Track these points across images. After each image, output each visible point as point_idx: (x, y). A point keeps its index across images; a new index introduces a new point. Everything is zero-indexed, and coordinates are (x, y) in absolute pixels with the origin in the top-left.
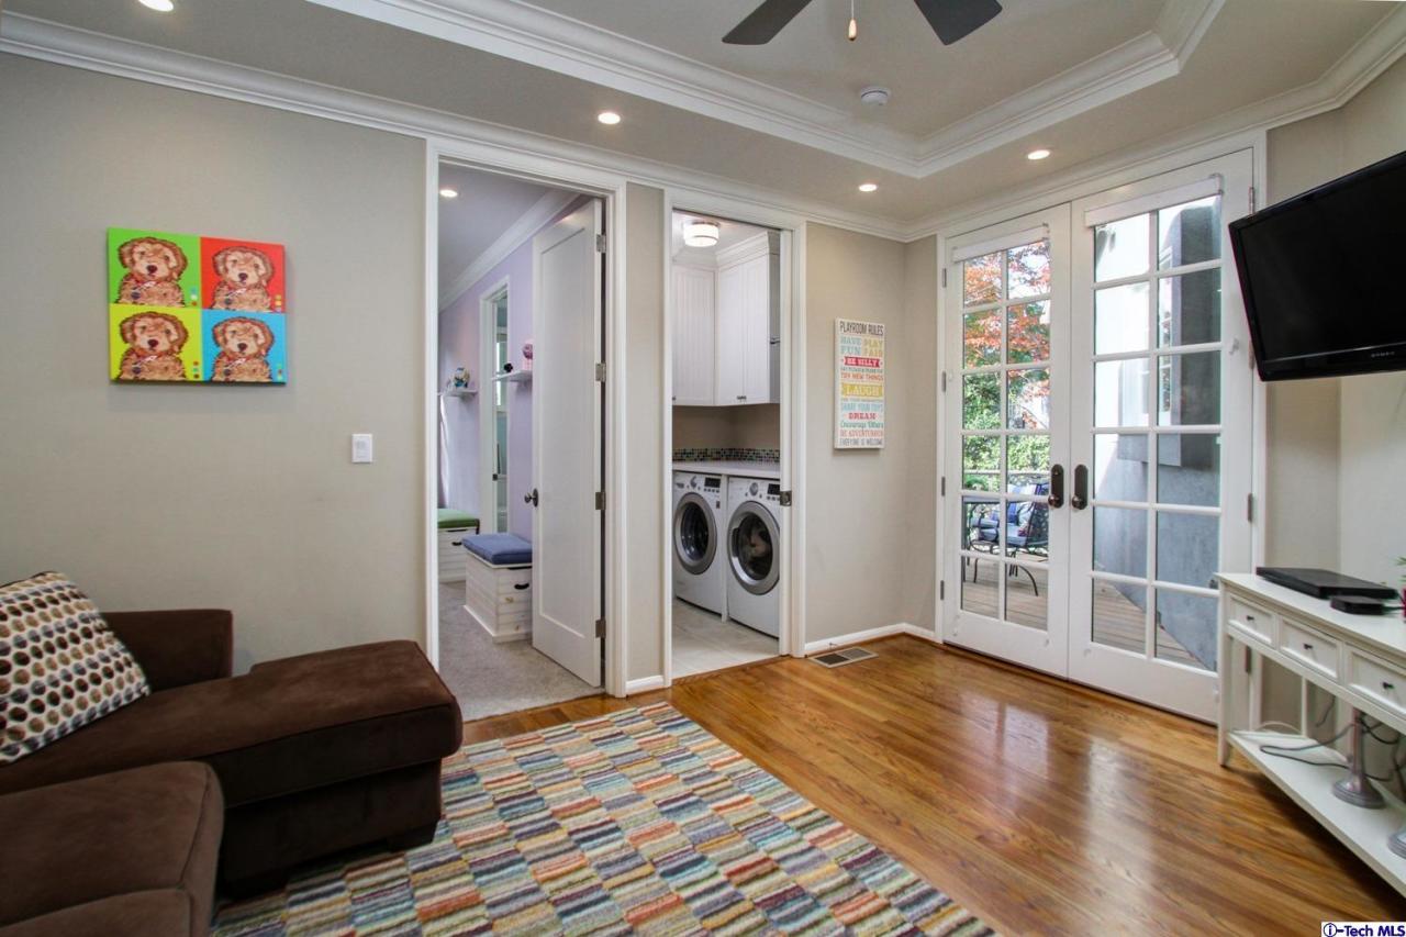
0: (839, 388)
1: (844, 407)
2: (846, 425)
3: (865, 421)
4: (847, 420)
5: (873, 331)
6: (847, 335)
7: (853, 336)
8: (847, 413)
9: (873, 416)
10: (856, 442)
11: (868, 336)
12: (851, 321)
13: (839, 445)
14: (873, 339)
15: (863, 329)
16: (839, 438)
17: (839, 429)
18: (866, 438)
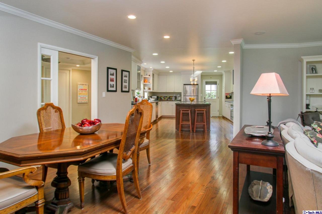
0: (78, 94)
1: (79, 97)
2: (80, 99)
3: (84, 99)
4: (80, 98)
5: (85, 85)
6: (80, 86)
7: (81, 86)
8: (80, 97)
9: (85, 98)
10: (82, 102)
11: (84, 86)
12: (80, 83)
13: (78, 102)
14: (85, 86)
15: (83, 85)
16: (78, 101)
17: (78, 100)
18: (84, 101)
